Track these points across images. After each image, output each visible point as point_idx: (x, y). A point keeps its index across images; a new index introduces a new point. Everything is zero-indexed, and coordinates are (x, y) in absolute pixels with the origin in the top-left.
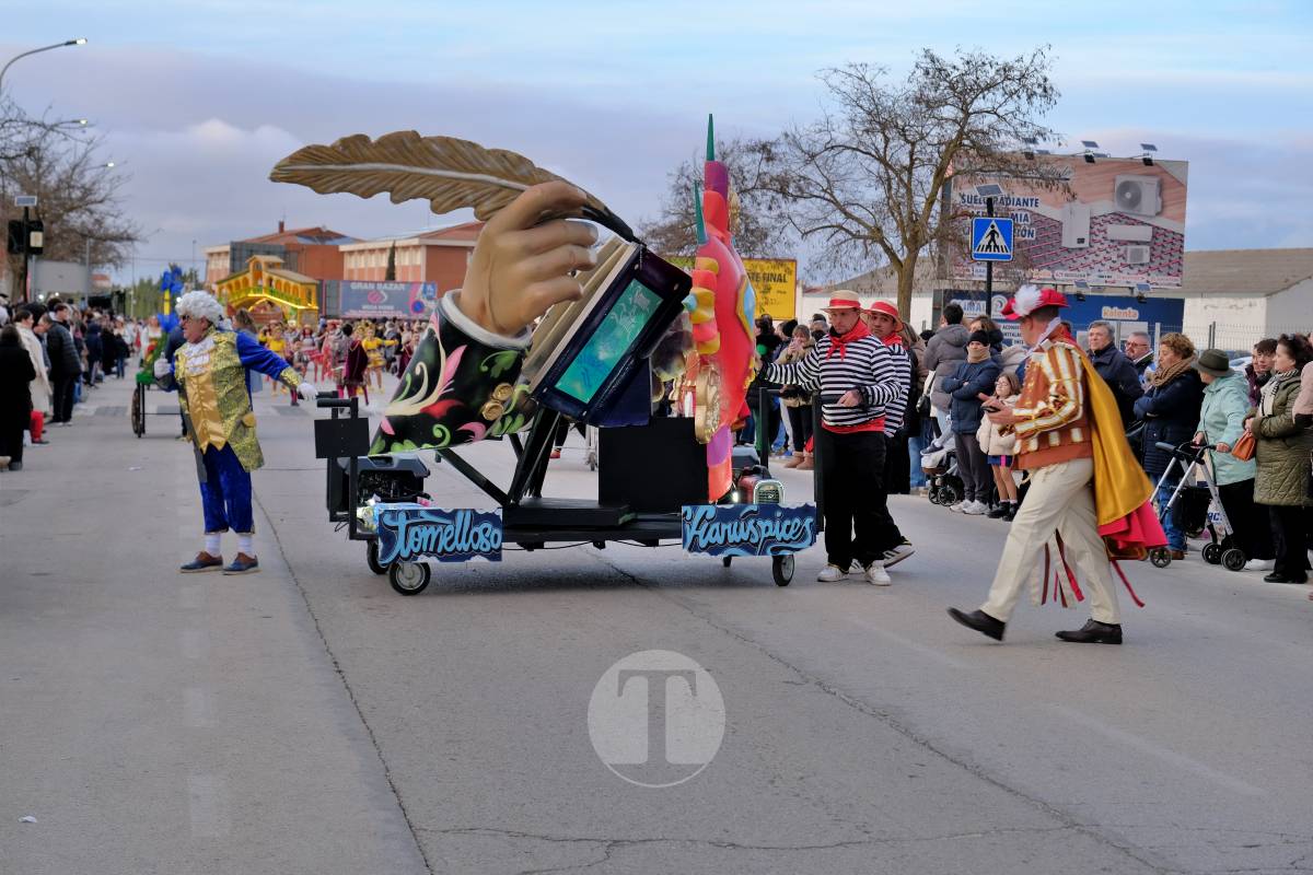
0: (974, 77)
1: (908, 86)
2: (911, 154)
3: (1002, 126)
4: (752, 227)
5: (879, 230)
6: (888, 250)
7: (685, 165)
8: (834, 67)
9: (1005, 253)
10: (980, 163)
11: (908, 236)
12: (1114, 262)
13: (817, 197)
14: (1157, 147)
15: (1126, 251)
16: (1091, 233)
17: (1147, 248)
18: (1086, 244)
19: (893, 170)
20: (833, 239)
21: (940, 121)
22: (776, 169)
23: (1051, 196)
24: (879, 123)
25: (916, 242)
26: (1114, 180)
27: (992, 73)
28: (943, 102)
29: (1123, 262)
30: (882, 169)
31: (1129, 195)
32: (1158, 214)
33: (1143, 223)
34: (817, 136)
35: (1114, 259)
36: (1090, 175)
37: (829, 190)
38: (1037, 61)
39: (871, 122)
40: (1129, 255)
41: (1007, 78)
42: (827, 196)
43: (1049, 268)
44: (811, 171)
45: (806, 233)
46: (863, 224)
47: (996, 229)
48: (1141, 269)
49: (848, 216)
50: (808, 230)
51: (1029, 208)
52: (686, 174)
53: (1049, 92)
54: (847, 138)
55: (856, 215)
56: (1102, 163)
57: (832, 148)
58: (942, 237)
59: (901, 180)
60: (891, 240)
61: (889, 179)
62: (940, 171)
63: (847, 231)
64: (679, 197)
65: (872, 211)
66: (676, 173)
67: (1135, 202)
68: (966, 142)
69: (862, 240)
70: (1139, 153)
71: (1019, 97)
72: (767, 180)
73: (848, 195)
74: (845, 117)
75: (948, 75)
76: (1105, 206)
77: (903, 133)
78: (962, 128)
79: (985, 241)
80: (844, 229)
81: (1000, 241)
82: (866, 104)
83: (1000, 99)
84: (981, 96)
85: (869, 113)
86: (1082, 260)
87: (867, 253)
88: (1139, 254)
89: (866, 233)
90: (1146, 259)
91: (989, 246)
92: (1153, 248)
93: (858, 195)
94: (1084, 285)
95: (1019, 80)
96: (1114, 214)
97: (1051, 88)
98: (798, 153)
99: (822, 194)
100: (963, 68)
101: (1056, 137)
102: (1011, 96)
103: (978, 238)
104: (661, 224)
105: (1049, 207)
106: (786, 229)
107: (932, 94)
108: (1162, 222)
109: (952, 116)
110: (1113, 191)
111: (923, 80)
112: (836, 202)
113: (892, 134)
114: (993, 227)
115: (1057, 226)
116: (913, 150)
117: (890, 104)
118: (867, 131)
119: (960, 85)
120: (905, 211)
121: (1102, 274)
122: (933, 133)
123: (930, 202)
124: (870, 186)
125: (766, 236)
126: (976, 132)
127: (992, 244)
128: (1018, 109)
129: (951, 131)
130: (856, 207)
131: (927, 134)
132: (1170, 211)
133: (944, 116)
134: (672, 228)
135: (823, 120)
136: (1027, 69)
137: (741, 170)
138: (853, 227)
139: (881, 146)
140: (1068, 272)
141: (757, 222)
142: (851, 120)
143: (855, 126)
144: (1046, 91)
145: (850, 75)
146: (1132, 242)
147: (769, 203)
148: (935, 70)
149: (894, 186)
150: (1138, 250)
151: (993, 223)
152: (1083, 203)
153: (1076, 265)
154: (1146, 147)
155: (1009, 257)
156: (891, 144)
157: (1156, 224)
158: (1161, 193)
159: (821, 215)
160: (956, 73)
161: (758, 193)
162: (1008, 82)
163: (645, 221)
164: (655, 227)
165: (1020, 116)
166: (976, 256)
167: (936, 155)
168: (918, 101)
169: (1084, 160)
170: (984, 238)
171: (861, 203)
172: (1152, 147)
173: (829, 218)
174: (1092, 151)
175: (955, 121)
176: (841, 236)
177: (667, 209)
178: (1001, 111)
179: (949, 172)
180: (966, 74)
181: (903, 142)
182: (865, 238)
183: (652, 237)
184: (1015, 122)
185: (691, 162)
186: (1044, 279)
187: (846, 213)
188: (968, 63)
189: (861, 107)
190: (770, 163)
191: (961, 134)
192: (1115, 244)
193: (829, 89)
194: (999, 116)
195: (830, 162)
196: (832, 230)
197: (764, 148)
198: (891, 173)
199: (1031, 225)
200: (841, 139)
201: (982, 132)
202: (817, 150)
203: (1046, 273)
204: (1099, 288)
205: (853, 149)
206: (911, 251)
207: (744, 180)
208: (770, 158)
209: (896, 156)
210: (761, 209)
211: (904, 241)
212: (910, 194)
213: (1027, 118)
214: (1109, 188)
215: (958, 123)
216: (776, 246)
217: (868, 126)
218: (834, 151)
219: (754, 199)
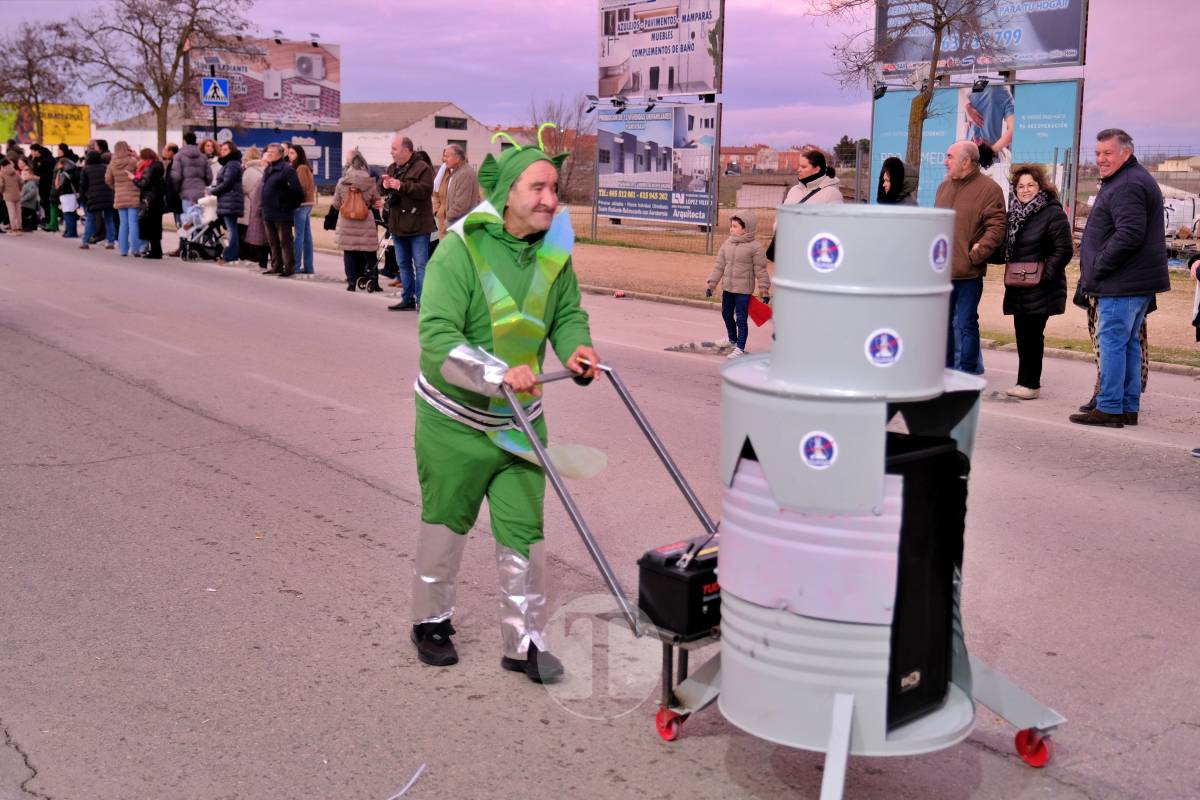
2: (160, 34)
3: (219, 18)
4: (53, 81)
5: (141, 85)
6: (149, 99)
9: (224, 101)
10: (206, 43)
11: (161, 89)
12: (298, 108)
13: (97, 62)
14: (320, 35)
15: (305, 102)
16: (282, 90)
17: (317, 100)
18: (279, 97)
20: (110, 91)
21: (178, 13)
22: (67, 42)
23: (254, 65)
24: (136, 13)
25: (167, 93)
26: (294, 56)
29: (304, 108)
30: (141, 43)
31: (305, 66)
32: (324, 78)
33: (315, 84)
35: (298, 106)
36: (279, 52)
37: (105, 57)
40: (307, 102)
43: (257, 111)
44: (91, 44)
46: (130, 81)
47: (217, 85)
48: (316, 113)
49: (120, 75)
50: (92, 84)
51: (241, 72)
54: (115, 22)
55: (126, 75)
56: (285, 44)
57: (105, 28)
58: (188, 90)
59: (154, 52)
60: (150, 92)
61: (146, 51)
62: (180, 47)
63: (120, 86)
65: (136, 72)
67: (309, 70)
68: (196, 28)
69: (130, 92)
70: (309, 39)
72: (61, 50)
73: (119, 61)
74: (112, 8)
76: (290, 72)
77: (153, 21)
78: (193, 18)
79: (210, 92)
80: (117, 84)
81: (220, 93)
85: (129, 6)
86: (277, 107)
87: (134, 101)
88: (312, 104)
89: (132, 86)
90: (318, 106)
91: (213, 96)
92: (321, 100)
93: (125, 62)
94: (279, 122)
96: (296, 77)
98: (81, 31)
99: (100, 60)
101: (255, 26)
103: (206, 91)
105: (254, 72)
106: (77, 83)
108: (326, 84)
109: (186, 10)
110: (294, 63)
112: (111, 66)
113: (146, 21)
114: (215, 84)
115: (260, 85)
116: (161, 31)
118: (128, 18)
120: (158, 72)
121: (291, 116)
122: (173, 21)
123: (175, 67)
124: (133, 55)
125: (64, 88)
126: (203, 21)
127: (215, 95)
128: (229, 7)
129: (186, 20)
130: (124, 69)
131: (170, 22)
132: (331, 76)
135: (97, 9)
137: (42, 42)
138: (124, 83)
139: (139, 28)
140: (269, 114)
141: (56, 78)
142: (117, 10)
143: (120, 14)
146: (308, 96)
147: (64, 65)
149: (150, 56)
150: (312, 101)
151: (215, 81)
152: (276, 69)
153: (274, 110)
154: (313, 35)
155: (227, 103)
156: (146, 27)
157: (322, 85)
158: (324, 65)
159: (100, 74)
161: (55, 58)
165: (231, 12)
166: (205, 103)
167: (177, 36)
169: (276, 44)
171: (128, 66)
172: (317, 35)
173: (106, 76)
174: (280, 37)
175: (189, 14)
176: (115, 88)
178: (218, 8)
179: (186, 47)
181: (153, 26)
182: (132, 90)
184: (228, 16)
187: (116, 72)
190: (63, 38)
191: (192, 22)
192: (297, 97)
194: (217, 11)
195: (104, 38)
196: (107, 85)
197: (58, 27)
198: (147, 46)
199: (244, 84)
200: (111, 23)
201: (206, 21)
202: (94, 30)
203: (254, 115)
204: (290, 125)
205: (120, 30)
206: (164, 99)
207: (45, 49)
208: (62, 34)
209: (149, 36)
210: (59, 69)
211: (160, 93)
212: (160, 60)
213: (235, 14)
214: (291, 61)
215: (190, 15)
216: (71, 95)
217: (128, 14)
218: (106, 31)
219: (53, 62)
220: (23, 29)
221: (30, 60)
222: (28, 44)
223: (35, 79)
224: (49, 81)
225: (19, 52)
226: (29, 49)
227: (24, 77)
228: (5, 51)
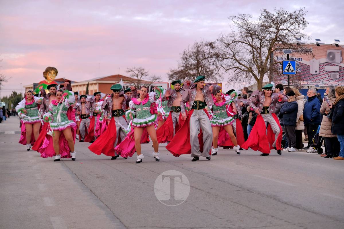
0: (280, 18)
1: (259, 22)
2: (261, 43)
3: (290, 34)
4: (208, 70)
5: (251, 68)
6: (254, 75)
7: (186, 51)
8: (235, 15)
9: (293, 72)
10: (283, 46)
11: (260, 70)
12: (327, 78)
13: (230, 58)
14: (340, 40)
15: (331, 75)
16: (319, 69)
17: (338, 73)
18: (318, 73)
19: (255, 49)
20: (236, 72)
21: (270, 32)
22: (216, 51)
23: (306, 57)
24: (250, 33)
25: (263, 72)
26: (326, 52)
27: (286, 16)
28: (271, 27)
29: (330, 78)
30: (251, 49)
31: (331, 56)
32: (341, 62)
33: (336, 65)
34: (230, 38)
35: (327, 77)
36: (318, 50)
37: (234, 56)
38: (301, 13)
39: (247, 33)
40: (332, 75)
41: (291, 18)
42: (233, 58)
44: (228, 50)
45: (227, 70)
46: (245, 67)
47: (290, 64)
48: (336, 80)
49: (240, 64)
50: (227, 69)
51: (299, 61)
52: (186, 53)
53: (305, 23)
54: (240, 38)
55: (243, 64)
56: (322, 46)
57: (235, 42)
58: (272, 70)
59: (258, 52)
60: (255, 72)
61: (253, 52)
62: (270, 49)
63: (241, 69)
64: (184, 61)
65: (248, 62)
66: (182, 53)
67: (333, 58)
68: (278, 39)
69: (245, 72)
70: (334, 43)
71: (295, 24)
72: (212, 54)
73: (240, 57)
74: (239, 32)
75: (272, 18)
76: (324, 60)
77: (258, 37)
78: (277, 34)
79: (287, 68)
80: (240, 68)
81: (292, 68)
82: (245, 27)
83: (289, 25)
84: (283, 24)
85: (247, 30)
86: (317, 78)
87: (247, 76)
88: (335, 75)
89: (246, 69)
90: (338, 77)
91: (288, 70)
92: (340, 73)
93: (244, 57)
94: (318, 86)
95: (295, 19)
96: (326, 62)
97: (306, 21)
98: (224, 44)
99: (232, 57)
100: (276, 15)
101: (307, 37)
102: (292, 24)
104: (178, 70)
105: (305, 60)
106: (220, 69)
107: (267, 24)
108: (342, 65)
109: (274, 31)
111: (264, 19)
112: (236, 60)
113: (254, 37)
114: (289, 63)
115: (308, 67)
116: (261, 42)
117: (253, 27)
118: (246, 36)
119: (276, 21)
120: (259, 62)
121: (323, 82)
122: (268, 36)
123: (267, 59)
124: (247, 54)
125: (212, 73)
126: (281, 36)
127: (289, 69)
128: (295, 28)
129: (273, 36)
130: (243, 61)
131: (266, 37)
133: (271, 31)
134: (182, 71)
135: (232, 33)
136: (297, 15)
137: (204, 51)
138: (242, 67)
139: (251, 41)
140: (312, 82)
141: (210, 69)
142: (241, 33)
143: (242, 34)
144: (304, 23)
145: (240, 18)
146: (333, 72)
147: (213, 62)
148: (268, 16)
149: (255, 54)
150: (335, 74)
151: (289, 62)
152: (317, 59)
153: (315, 79)
154: (336, 40)
155: (295, 73)
156: (254, 40)
157: (340, 66)
158: (342, 56)
159: (231, 64)
160: (274, 17)
161: (209, 59)
162: (291, 20)
163: (173, 69)
164: (176, 71)
165: (296, 31)
166: (284, 73)
167: (269, 44)
168: (262, 26)
169: (317, 46)
170: (286, 67)
171: (245, 59)
172: (338, 41)
173: (234, 65)
174: (319, 42)
175: (274, 33)
176: (238, 70)
177: (180, 65)
178: (289, 29)
179: (273, 49)
180: (278, 17)
181: (258, 39)
182: (246, 71)
183: (175, 74)
184: (294, 32)
185: (187, 49)
186: (305, 84)
187: (239, 63)
188: (278, 13)
189: (244, 28)
190: (213, 49)
191: (276, 37)
192: (327, 72)
193: (234, 23)
194: (289, 31)
195: (234, 47)
196: (235, 69)
197: (211, 44)
198: (254, 50)
199: (300, 67)
200: (238, 39)
201: (283, 36)
202: (230, 43)
203: (305, 82)
204: (322, 87)
205: (242, 42)
206: (261, 75)
207: (205, 55)
208: (213, 48)
209: (256, 44)
210: (210, 64)
211: (259, 72)
212: (260, 56)
213: (298, 31)
214: (325, 54)
215: (276, 33)
216: (216, 76)
217: (246, 35)
218: (235, 43)
219: (208, 61)
220: (195, 46)
221: (198, 61)
222: (198, 53)
223: (200, 69)
224: (206, 70)
225: (194, 57)
226: (198, 55)
227: (195, 69)
228: (187, 57)
